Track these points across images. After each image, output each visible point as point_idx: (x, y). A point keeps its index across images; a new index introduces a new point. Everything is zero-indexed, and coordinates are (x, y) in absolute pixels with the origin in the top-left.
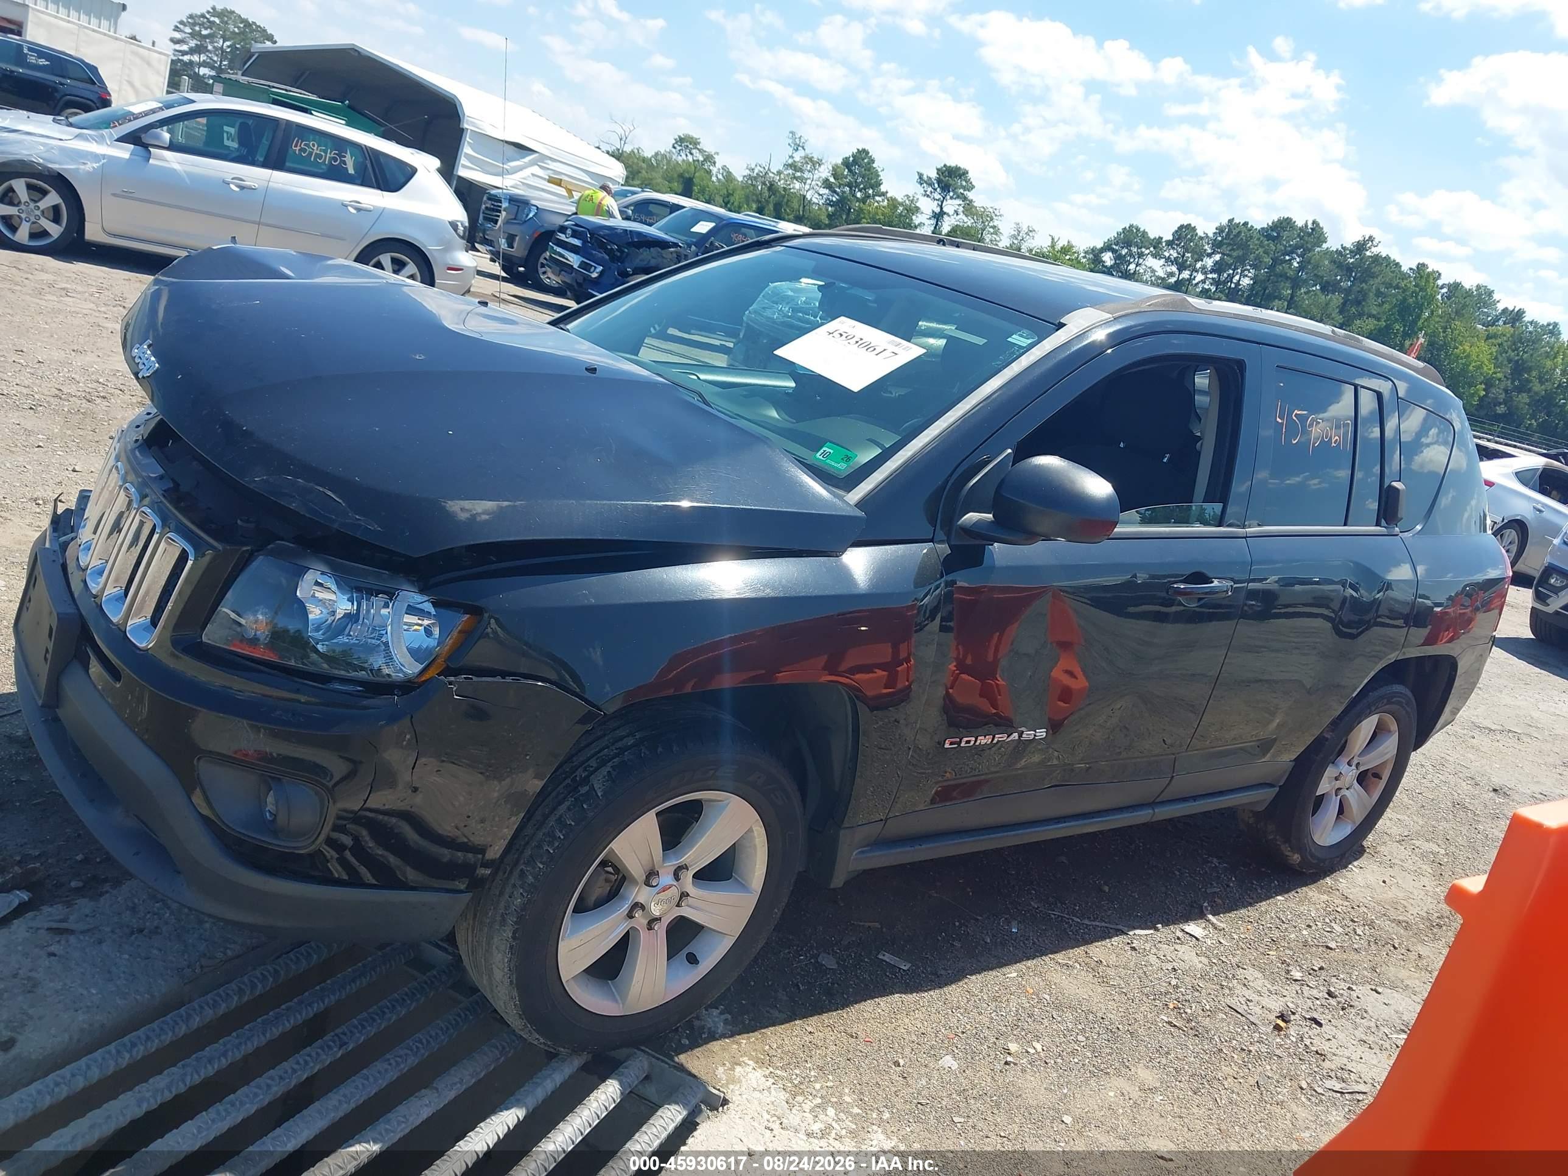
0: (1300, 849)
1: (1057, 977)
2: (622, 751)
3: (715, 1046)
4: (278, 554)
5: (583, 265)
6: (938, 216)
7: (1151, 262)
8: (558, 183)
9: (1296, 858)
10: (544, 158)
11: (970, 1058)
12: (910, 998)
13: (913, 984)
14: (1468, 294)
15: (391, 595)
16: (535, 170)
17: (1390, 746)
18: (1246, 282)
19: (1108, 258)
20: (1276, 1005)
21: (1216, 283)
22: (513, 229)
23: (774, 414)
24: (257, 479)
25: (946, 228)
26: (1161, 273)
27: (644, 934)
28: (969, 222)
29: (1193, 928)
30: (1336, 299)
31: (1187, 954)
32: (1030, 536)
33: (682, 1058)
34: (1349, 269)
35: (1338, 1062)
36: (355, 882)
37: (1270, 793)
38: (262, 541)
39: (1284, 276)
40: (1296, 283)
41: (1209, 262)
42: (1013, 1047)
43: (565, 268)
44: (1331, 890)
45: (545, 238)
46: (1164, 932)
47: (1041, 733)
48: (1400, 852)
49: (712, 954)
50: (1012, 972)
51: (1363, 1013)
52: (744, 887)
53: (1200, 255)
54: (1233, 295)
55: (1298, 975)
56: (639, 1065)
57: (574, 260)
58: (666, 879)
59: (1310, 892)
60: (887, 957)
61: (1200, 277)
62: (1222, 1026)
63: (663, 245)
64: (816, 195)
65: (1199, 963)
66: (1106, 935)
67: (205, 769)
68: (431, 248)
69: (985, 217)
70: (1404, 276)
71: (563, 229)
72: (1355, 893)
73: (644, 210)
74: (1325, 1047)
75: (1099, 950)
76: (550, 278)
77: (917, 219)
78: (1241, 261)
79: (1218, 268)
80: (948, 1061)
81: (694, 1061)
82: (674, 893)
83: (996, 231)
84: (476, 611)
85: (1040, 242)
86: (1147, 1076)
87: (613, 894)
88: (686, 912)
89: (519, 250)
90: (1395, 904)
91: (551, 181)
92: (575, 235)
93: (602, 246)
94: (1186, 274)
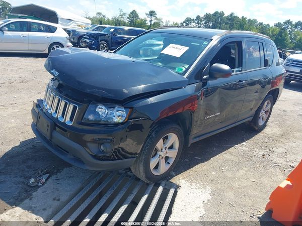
0: (258, 127)
1: (225, 155)
2: (156, 128)
3: (175, 177)
4: (93, 104)
5: (90, 41)
6: (151, 21)
7: (193, 24)
8: (79, 26)
9: (257, 128)
10: (75, 21)
11: (216, 171)
12: (203, 164)
13: (202, 161)
14: (252, 21)
15: (114, 108)
16: (74, 24)
17: (270, 106)
18: (211, 25)
19: (184, 24)
20: (262, 154)
21: (205, 26)
22: (74, 37)
23: (160, 64)
24: (88, 91)
25: (153, 23)
26: (195, 26)
27: (161, 160)
28: (157, 21)
29: (243, 143)
30: (228, 25)
31: (244, 148)
32: (216, 78)
33: (170, 180)
34: (230, 20)
35: (275, 161)
36: (119, 159)
37: (252, 118)
38: (89, 102)
39: (218, 23)
40: (220, 24)
41: (203, 22)
42: (223, 168)
43: (86, 42)
44: (263, 133)
45: (81, 37)
46: (239, 145)
47: (219, 113)
48: (272, 124)
49: (172, 162)
50: (217, 156)
51: (276, 152)
52: (175, 149)
53: (201, 21)
54: (209, 27)
55: (263, 148)
56: (164, 183)
57: (88, 41)
58: (164, 150)
59: (260, 134)
60: (196, 158)
61: (202, 25)
62: (254, 159)
63: (105, 35)
64: (126, 21)
65: (247, 149)
66: (230, 147)
67: (89, 144)
68: (63, 43)
69: (160, 20)
70: (240, 19)
71: (85, 35)
72: (267, 133)
73: (98, 29)
74: (272, 159)
75: (230, 150)
76: (84, 45)
77: (146, 22)
78: (209, 21)
79: (206, 23)
80: (213, 173)
81: (172, 180)
82: (165, 152)
83: (162, 22)
84: (132, 108)
85: (171, 23)
86: (246, 169)
87: (156, 154)
88: (167, 155)
89: (76, 40)
90: (274, 133)
91: (78, 26)
92: (87, 36)
93: (93, 37)
94: (200, 25)
